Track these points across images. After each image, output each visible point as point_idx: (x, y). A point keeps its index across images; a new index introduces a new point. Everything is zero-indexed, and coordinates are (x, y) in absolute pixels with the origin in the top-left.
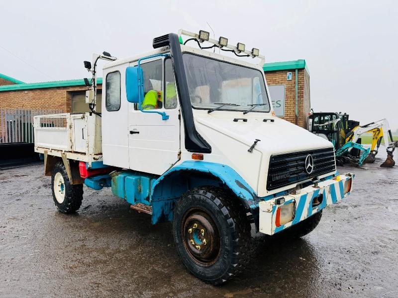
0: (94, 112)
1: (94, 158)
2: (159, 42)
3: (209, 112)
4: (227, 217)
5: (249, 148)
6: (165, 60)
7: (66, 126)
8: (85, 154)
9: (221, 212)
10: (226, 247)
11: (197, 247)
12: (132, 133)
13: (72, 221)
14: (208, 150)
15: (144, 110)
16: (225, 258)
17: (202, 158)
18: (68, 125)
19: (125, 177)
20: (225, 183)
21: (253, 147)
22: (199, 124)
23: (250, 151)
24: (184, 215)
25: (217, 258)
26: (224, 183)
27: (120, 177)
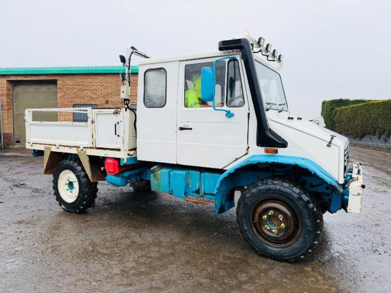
0: (128, 107)
1: (128, 154)
2: (229, 46)
3: (279, 112)
4: (308, 202)
5: (327, 143)
6: (229, 61)
7: (86, 121)
8: (119, 150)
9: (300, 199)
10: (308, 228)
11: (273, 231)
12: (182, 129)
13: (92, 220)
14: (284, 145)
15: (216, 108)
16: (306, 238)
17: (276, 152)
18: (90, 120)
19: (169, 172)
20: (315, 173)
21: (330, 142)
22: (273, 122)
23: (328, 146)
24: (254, 203)
25: (296, 238)
26: (313, 173)
27: (165, 172)
